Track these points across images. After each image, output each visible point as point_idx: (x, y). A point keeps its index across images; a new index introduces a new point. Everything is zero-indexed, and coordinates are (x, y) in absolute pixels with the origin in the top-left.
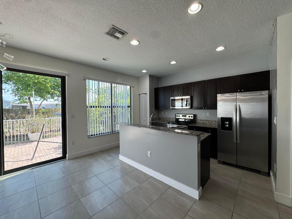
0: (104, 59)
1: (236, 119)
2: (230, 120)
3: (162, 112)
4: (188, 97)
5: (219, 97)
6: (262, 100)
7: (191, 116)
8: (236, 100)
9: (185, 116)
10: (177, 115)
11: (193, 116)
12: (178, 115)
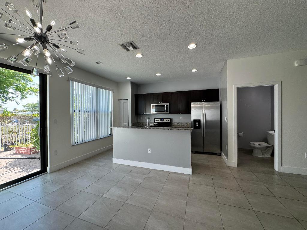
0: (97, 63)
1: (203, 121)
2: (199, 121)
3: (141, 117)
4: (168, 104)
5: (193, 105)
6: (216, 108)
7: (168, 120)
8: (202, 108)
9: (164, 120)
10: (156, 119)
11: (169, 119)
12: (157, 119)
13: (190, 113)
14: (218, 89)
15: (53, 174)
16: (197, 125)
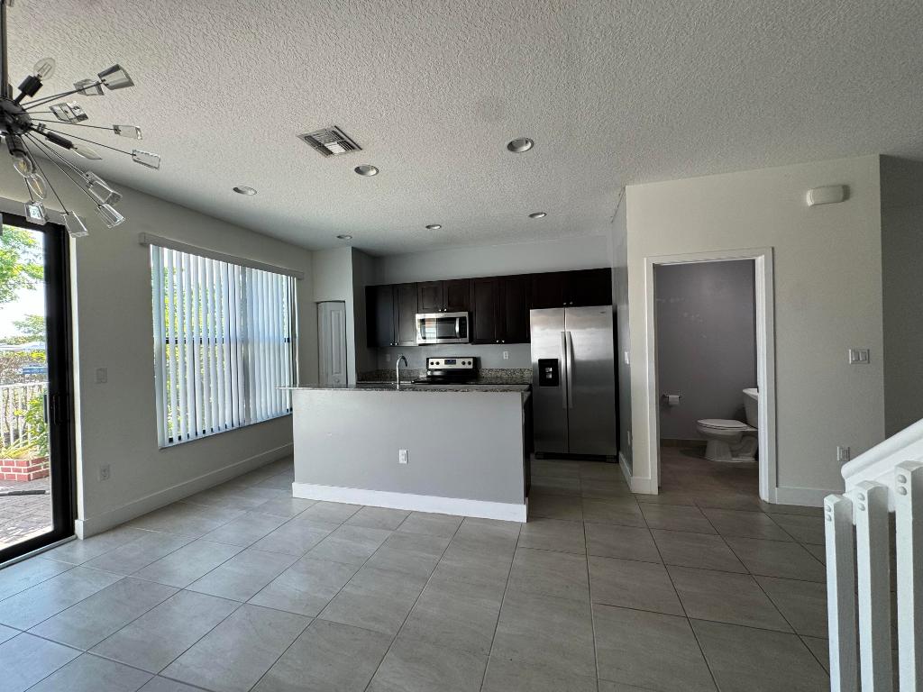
0: (236, 190)
1: (565, 363)
2: (554, 363)
3: (388, 355)
4: (465, 314)
5: (534, 315)
7: (467, 361)
8: (563, 323)
9: (454, 362)
10: (431, 360)
11: (471, 360)
12: (435, 361)
13: (528, 341)
14: (608, 270)
15: (93, 541)
16: (551, 376)
